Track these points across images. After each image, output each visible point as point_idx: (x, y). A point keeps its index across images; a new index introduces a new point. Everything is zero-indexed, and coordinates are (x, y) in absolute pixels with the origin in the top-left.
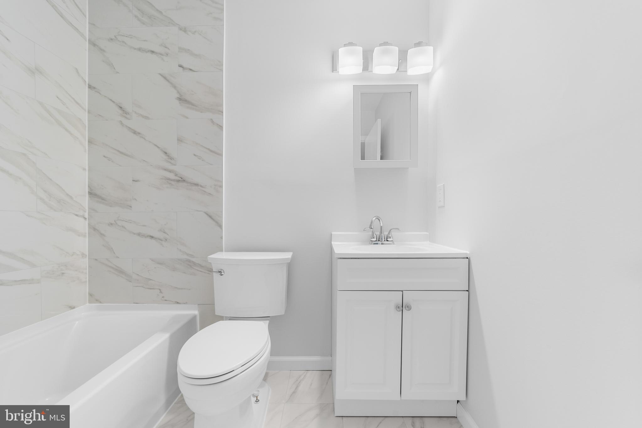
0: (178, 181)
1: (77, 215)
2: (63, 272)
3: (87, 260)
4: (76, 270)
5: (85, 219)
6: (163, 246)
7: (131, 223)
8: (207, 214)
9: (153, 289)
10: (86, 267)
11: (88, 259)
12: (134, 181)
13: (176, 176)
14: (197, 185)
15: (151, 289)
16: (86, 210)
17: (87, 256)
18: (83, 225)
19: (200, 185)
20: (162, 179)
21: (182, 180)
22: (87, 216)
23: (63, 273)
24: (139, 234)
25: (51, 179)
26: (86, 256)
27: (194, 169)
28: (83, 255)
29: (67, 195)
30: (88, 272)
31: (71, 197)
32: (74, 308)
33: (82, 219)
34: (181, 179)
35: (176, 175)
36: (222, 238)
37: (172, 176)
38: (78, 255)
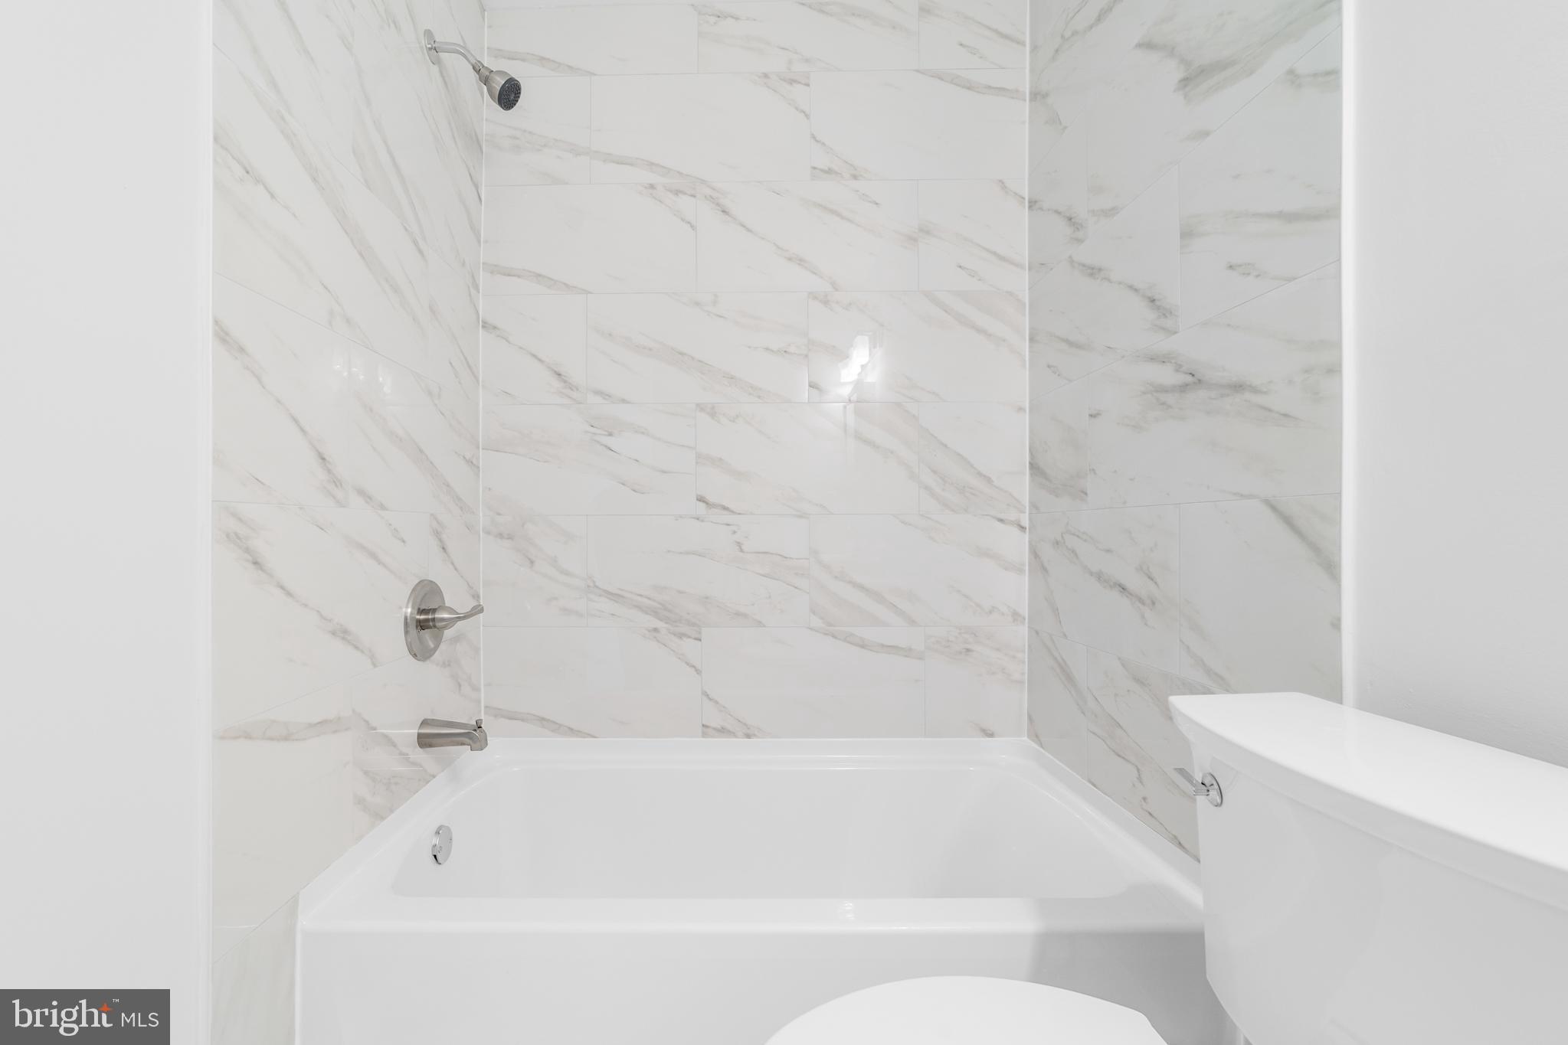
0: (1183, 388)
1: (1001, 520)
2: (969, 646)
3: (1024, 630)
4: (998, 650)
5: (1023, 528)
6: (1146, 624)
7: (1085, 541)
8: (1274, 508)
9: (1123, 758)
10: (1024, 646)
11: (1029, 627)
12: (1091, 416)
13: (1177, 371)
14: (1241, 386)
15: (1119, 756)
16: (1025, 508)
17: (1027, 620)
18: (1015, 545)
19: (1250, 386)
20: (1144, 393)
21: (1195, 381)
22: (1026, 523)
23: (968, 650)
24: (1099, 577)
25: (946, 446)
26: (1024, 619)
27: (1229, 325)
28: (1016, 616)
29: (980, 474)
30: (1026, 660)
31: (989, 480)
32: (991, 735)
33: (1016, 531)
34: (1189, 379)
35: (1178, 368)
36: (1336, 625)
37: (1167, 376)
38: (1003, 614)
